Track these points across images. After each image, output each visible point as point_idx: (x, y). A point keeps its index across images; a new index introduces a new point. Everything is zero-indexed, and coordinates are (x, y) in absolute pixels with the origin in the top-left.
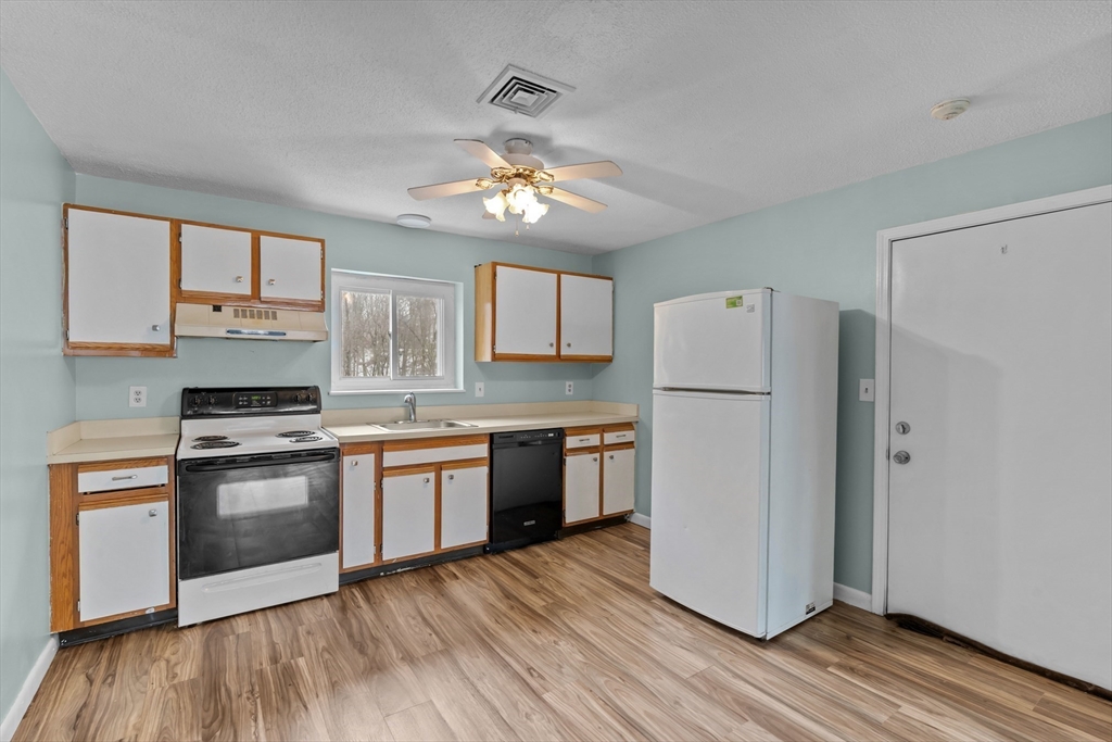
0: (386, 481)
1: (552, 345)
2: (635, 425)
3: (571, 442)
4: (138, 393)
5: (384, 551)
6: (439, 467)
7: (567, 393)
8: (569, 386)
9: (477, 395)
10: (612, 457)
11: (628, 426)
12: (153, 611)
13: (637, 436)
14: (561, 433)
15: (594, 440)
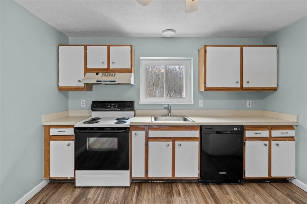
0: (150, 143)
1: (237, 82)
2: (295, 127)
3: (248, 134)
4: (83, 102)
5: (149, 173)
6: (174, 140)
7: (248, 106)
8: (249, 103)
9: (199, 106)
10: (278, 145)
11: (291, 127)
12: (70, 178)
13: (297, 134)
14: (242, 129)
15: (265, 133)
